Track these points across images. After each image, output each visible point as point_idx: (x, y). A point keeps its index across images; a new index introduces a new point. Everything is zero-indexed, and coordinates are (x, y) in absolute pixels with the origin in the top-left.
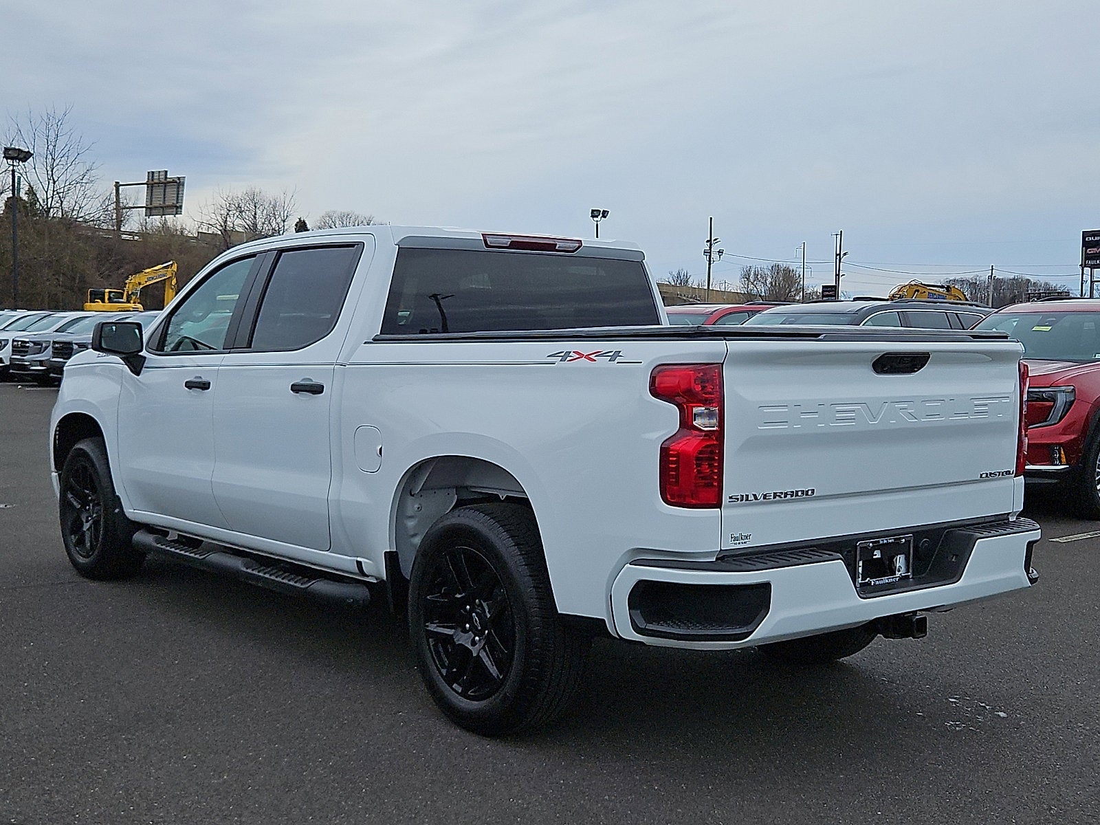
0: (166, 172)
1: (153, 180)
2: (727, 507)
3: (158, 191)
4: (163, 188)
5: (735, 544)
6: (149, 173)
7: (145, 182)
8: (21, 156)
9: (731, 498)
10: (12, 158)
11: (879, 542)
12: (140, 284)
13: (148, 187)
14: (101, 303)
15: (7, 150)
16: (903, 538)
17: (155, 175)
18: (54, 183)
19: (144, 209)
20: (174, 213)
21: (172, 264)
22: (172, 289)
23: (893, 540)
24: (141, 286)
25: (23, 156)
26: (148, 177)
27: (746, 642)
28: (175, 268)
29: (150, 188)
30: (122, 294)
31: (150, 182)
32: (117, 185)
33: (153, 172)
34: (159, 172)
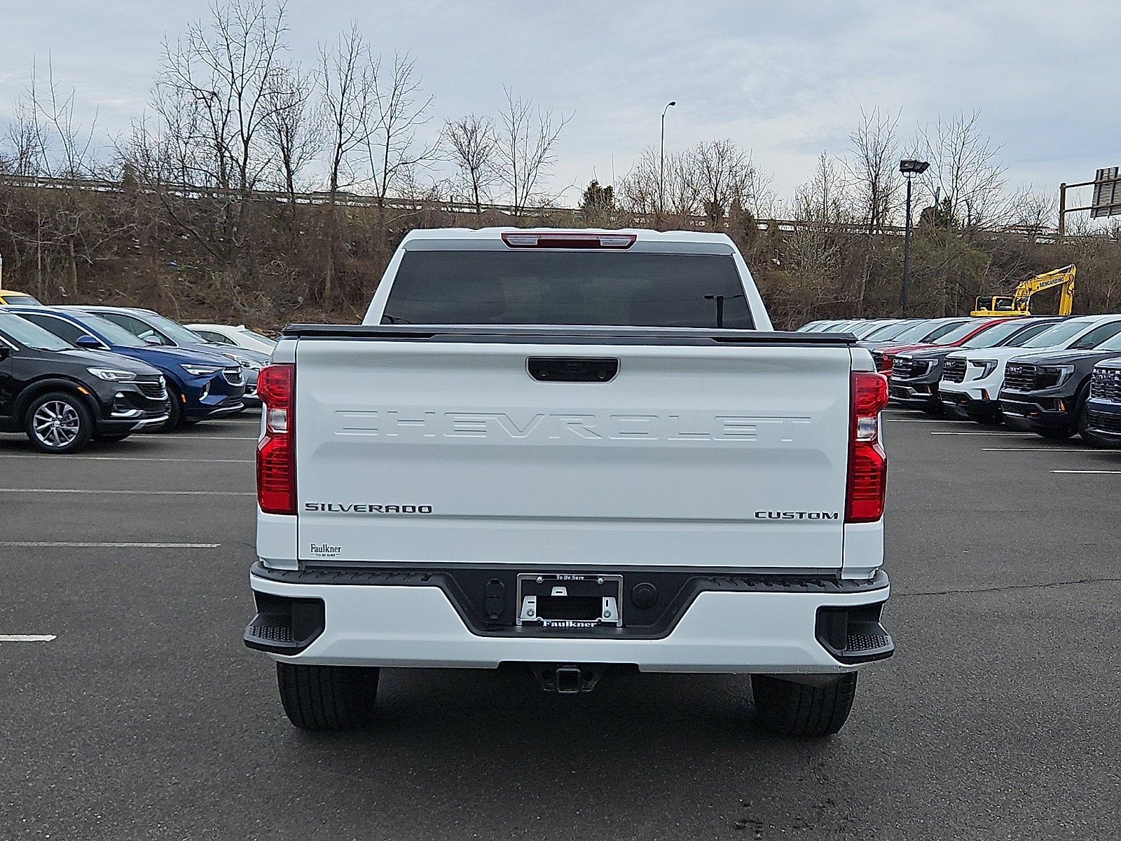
0: (1117, 169)
1: (1101, 179)
2: (303, 515)
3: (1107, 192)
4: (1112, 186)
5: (320, 555)
6: (1098, 171)
7: (1093, 181)
8: (918, 168)
9: (307, 505)
10: (909, 170)
11: (555, 577)
12: (1030, 290)
13: (1095, 186)
14: (986, 310)
15: (903, 163)
16: (600, 577)
17: (1105, 172)
18: (958, 191)
19: (1090, 210)
20: (1108, 214)
21: (1070, 268)
22: (1068, 294)
23: (582, 578)
24: (1032, 293)
25: (920, 167)
26: (1097, 175)
27: (297, 658)
28: (1073, 272)
29: (1098, 188)
30: (1011, 301)
31: (1099, 181)
32: (1063, 188)
33: (1102, 171)
34: (1109, 169)
